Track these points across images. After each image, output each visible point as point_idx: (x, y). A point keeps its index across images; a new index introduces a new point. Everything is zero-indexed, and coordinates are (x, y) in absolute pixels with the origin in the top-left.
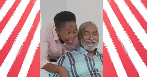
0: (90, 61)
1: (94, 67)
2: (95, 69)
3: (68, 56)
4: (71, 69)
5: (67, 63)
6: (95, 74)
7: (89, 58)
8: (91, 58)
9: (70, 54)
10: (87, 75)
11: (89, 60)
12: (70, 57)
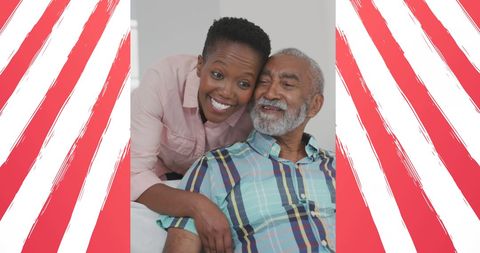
0: (288, 175)
1: (302, 195)
2: (305, 202)
3: (219, 161)
4: (226, 203)
5: (213, 184)
6: (305, 218)
7: (287, 168)
8: (292, 166)
9: (225, 153)
10: (277, 223)
11: (283, 174)
12: (225, 165)
